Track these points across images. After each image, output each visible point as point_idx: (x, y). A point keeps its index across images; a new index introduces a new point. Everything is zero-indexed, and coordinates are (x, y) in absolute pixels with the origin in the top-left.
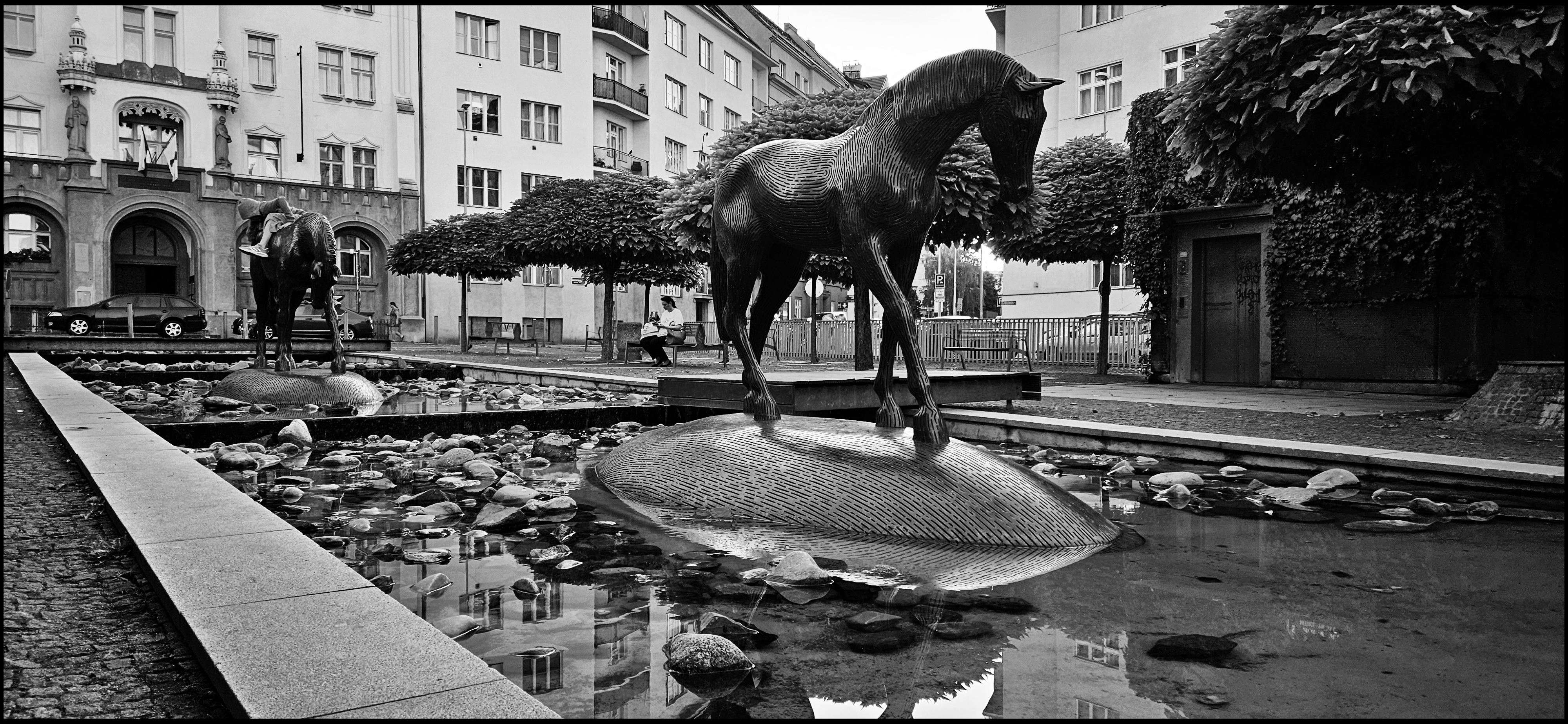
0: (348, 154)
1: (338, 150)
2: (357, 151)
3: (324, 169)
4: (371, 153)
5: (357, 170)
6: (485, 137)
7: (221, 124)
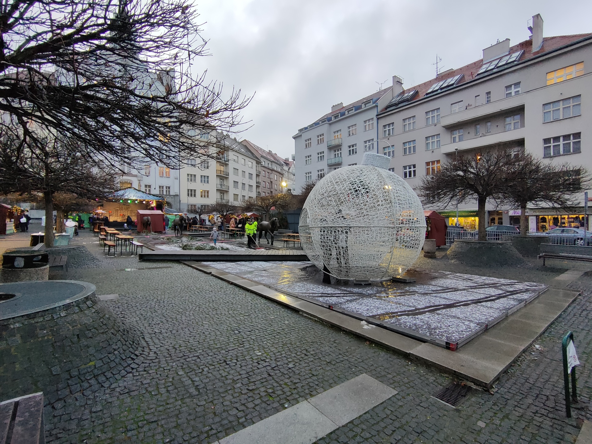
0: (165, 188)
1: (163, 187)
2: (166, 187)
3: (160, 191)
4: (169, 188)
5: (166, 191)
6: (193, 183)
7: (140, 183)
